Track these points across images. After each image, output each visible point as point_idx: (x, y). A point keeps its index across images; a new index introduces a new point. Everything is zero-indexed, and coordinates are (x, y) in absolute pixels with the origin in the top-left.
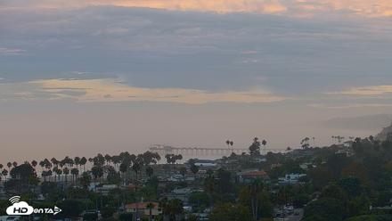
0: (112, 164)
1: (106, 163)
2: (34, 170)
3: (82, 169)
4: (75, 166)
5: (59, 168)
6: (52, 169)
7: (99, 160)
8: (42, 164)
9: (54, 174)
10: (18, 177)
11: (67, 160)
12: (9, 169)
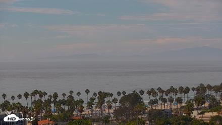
0: (213, 93)
1: (208, 92)
2: (142, 99)
3: (185, 98)
4: (179, 95)
5: (165, 97)
6: (158, 98)
7: (201, 89)
8: (149, 93)
9: (160, 102)
10: (128, 105)
11: (172, 90)
12: (119, 98)
